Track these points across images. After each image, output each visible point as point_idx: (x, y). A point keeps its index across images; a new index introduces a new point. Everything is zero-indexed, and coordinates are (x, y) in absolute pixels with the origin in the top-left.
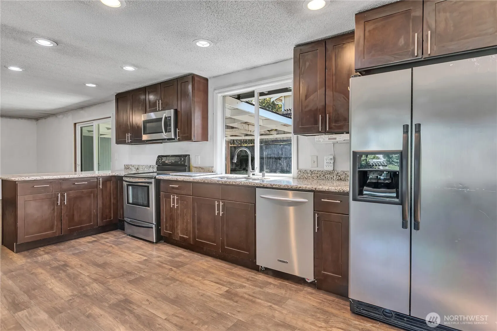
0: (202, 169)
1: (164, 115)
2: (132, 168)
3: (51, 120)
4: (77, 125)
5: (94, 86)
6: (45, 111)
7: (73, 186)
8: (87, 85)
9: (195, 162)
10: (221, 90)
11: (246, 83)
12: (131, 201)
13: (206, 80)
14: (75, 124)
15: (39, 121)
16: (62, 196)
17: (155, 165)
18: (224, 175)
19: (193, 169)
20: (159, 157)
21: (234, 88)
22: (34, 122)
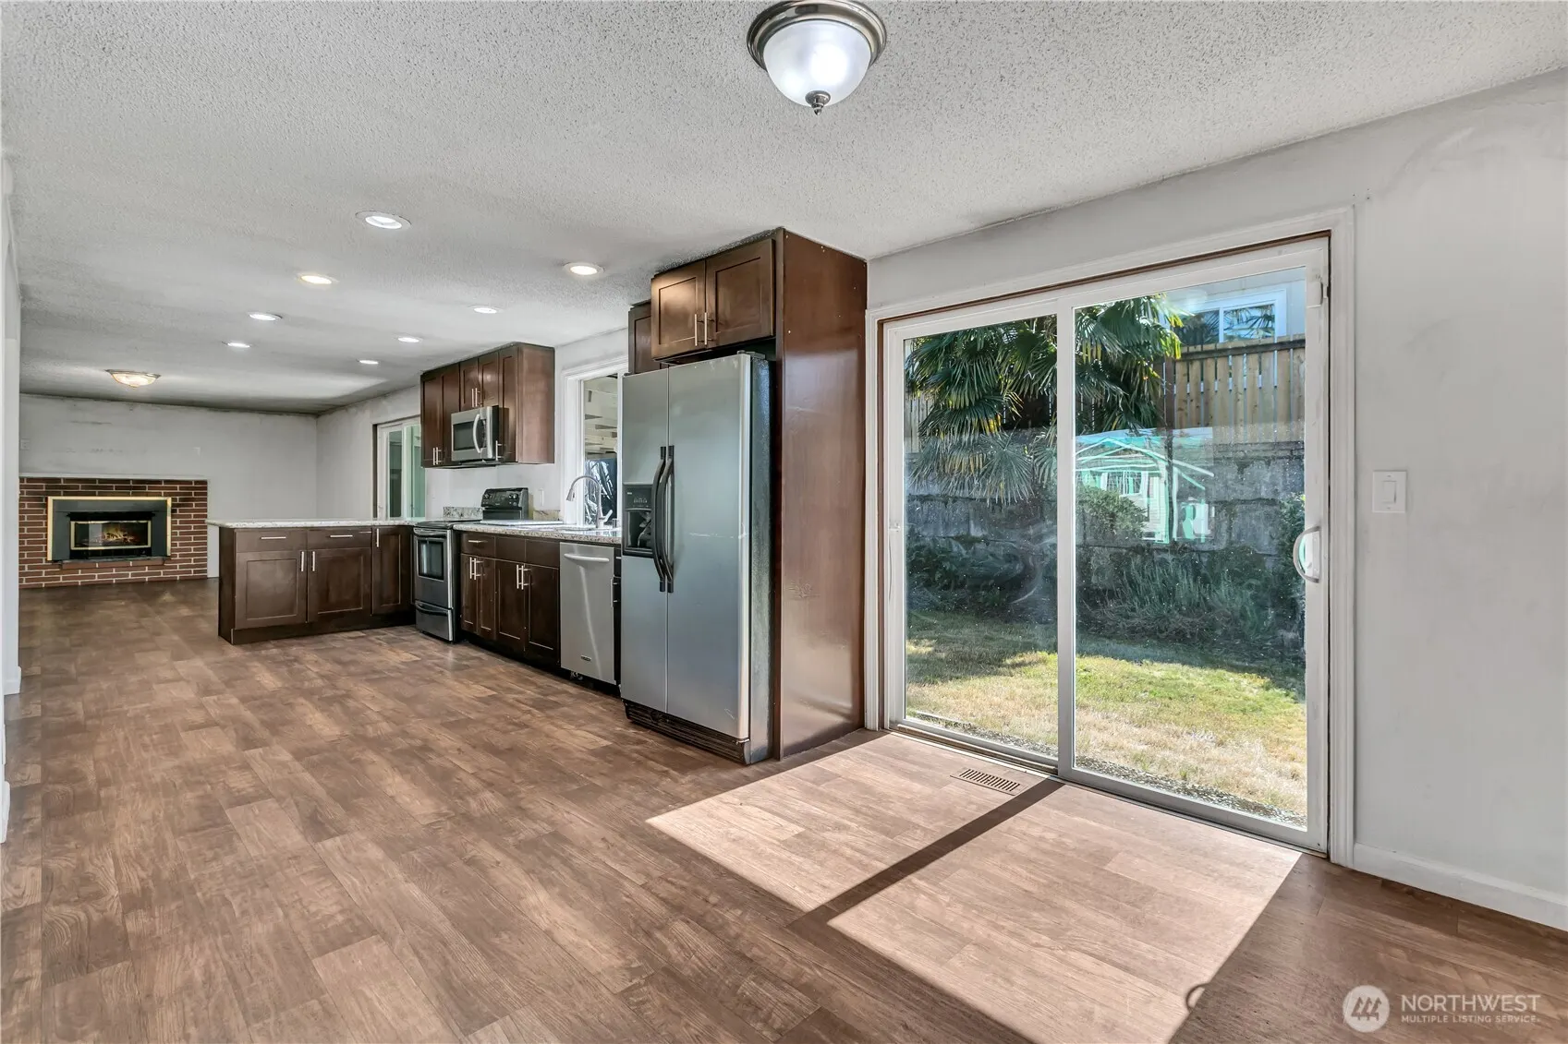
0: (545, 515)
1: (478, 416)
2: (455, 513)
3: (338, 415)
4: (379, 429)
5: (376, 363)
6: (323, 400)
7: (326, 541)
8: (362, 362)
9: (539, 502)
10: (570, 371)
11: (602, 358)
12: (425, 571)
13: (551, 351)
14: (375, 426)
15: (322, 419)
16: (309, 556)
17: (480, 506)
18: (581, 525)
19: (535, 515)
20: (488, 492)
21: (585, 367)
22: (311, 419)
